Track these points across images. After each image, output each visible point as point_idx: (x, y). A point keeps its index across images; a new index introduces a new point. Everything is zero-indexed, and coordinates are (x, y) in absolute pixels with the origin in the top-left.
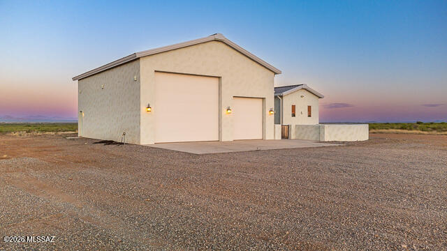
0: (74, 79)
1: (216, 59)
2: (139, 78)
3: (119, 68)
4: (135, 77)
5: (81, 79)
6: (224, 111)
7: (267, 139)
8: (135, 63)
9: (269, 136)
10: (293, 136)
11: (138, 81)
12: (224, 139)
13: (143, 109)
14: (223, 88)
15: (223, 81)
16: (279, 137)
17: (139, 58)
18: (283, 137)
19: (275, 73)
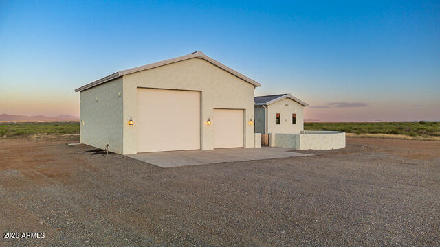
0: (77, 90)
1: (197, 74)
2: (122, 94)
3: (108, 84)
4: (119, 93)
5: (83, 90)
6: (205, 122)
7: (247, 147)
8: (120, 80)
9: (250, 144)
10: (273, 144)
11: (121, 96)
12: (205, 148)
13: (126, 121)
14: (203, 102)
15: (204, 95)
16: (259, 145)
17: (122, 77)
18: (263, 145)
19: (255, 86)
